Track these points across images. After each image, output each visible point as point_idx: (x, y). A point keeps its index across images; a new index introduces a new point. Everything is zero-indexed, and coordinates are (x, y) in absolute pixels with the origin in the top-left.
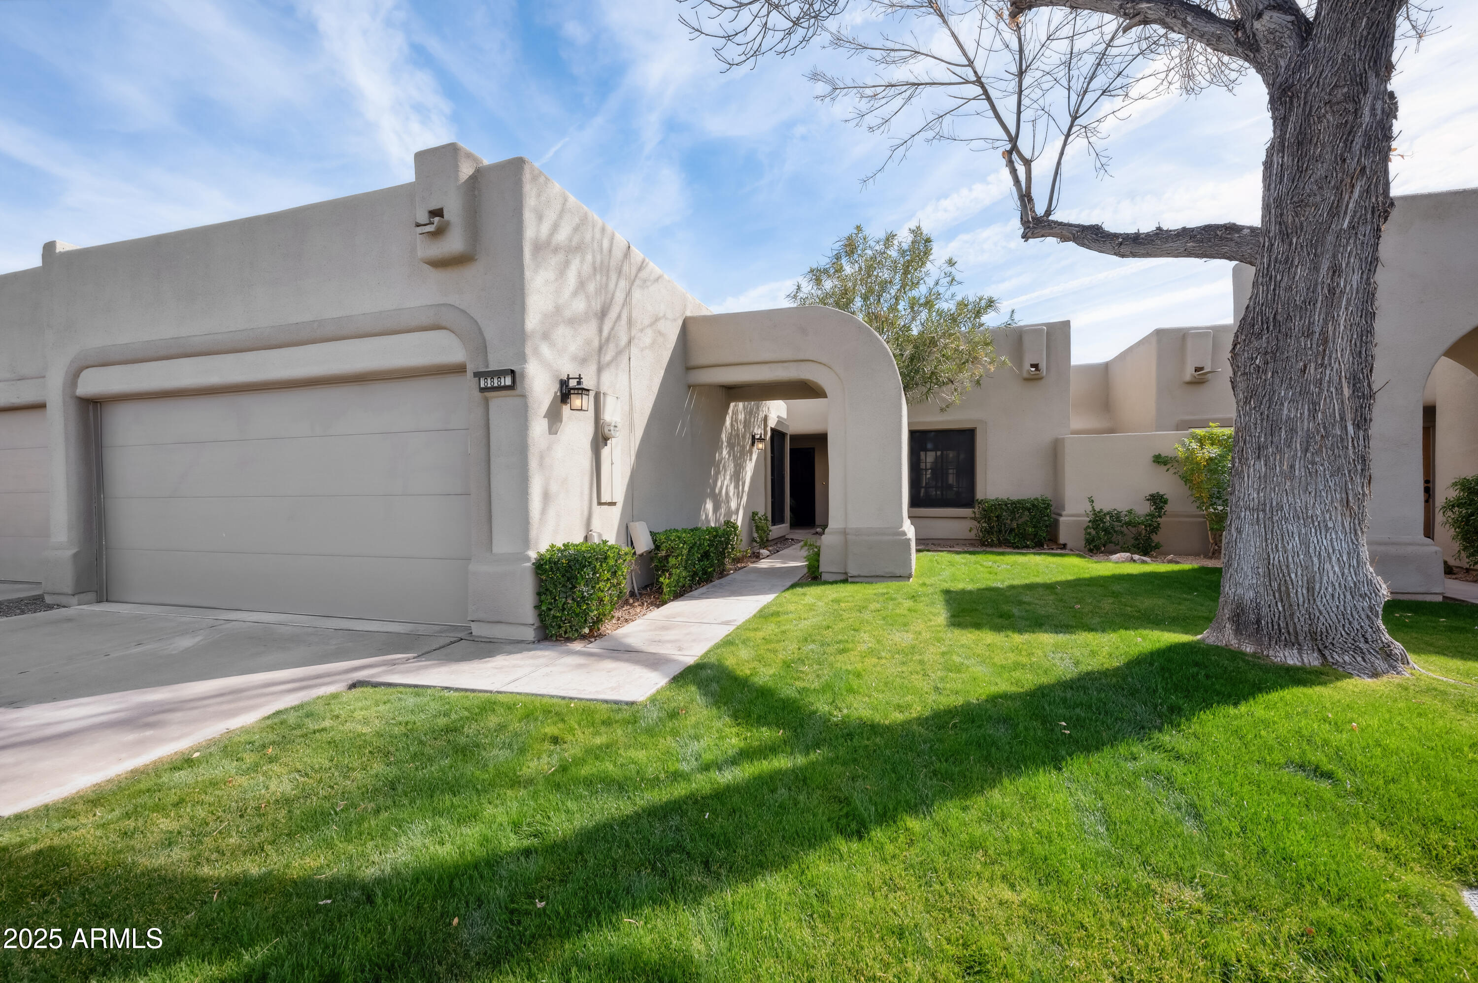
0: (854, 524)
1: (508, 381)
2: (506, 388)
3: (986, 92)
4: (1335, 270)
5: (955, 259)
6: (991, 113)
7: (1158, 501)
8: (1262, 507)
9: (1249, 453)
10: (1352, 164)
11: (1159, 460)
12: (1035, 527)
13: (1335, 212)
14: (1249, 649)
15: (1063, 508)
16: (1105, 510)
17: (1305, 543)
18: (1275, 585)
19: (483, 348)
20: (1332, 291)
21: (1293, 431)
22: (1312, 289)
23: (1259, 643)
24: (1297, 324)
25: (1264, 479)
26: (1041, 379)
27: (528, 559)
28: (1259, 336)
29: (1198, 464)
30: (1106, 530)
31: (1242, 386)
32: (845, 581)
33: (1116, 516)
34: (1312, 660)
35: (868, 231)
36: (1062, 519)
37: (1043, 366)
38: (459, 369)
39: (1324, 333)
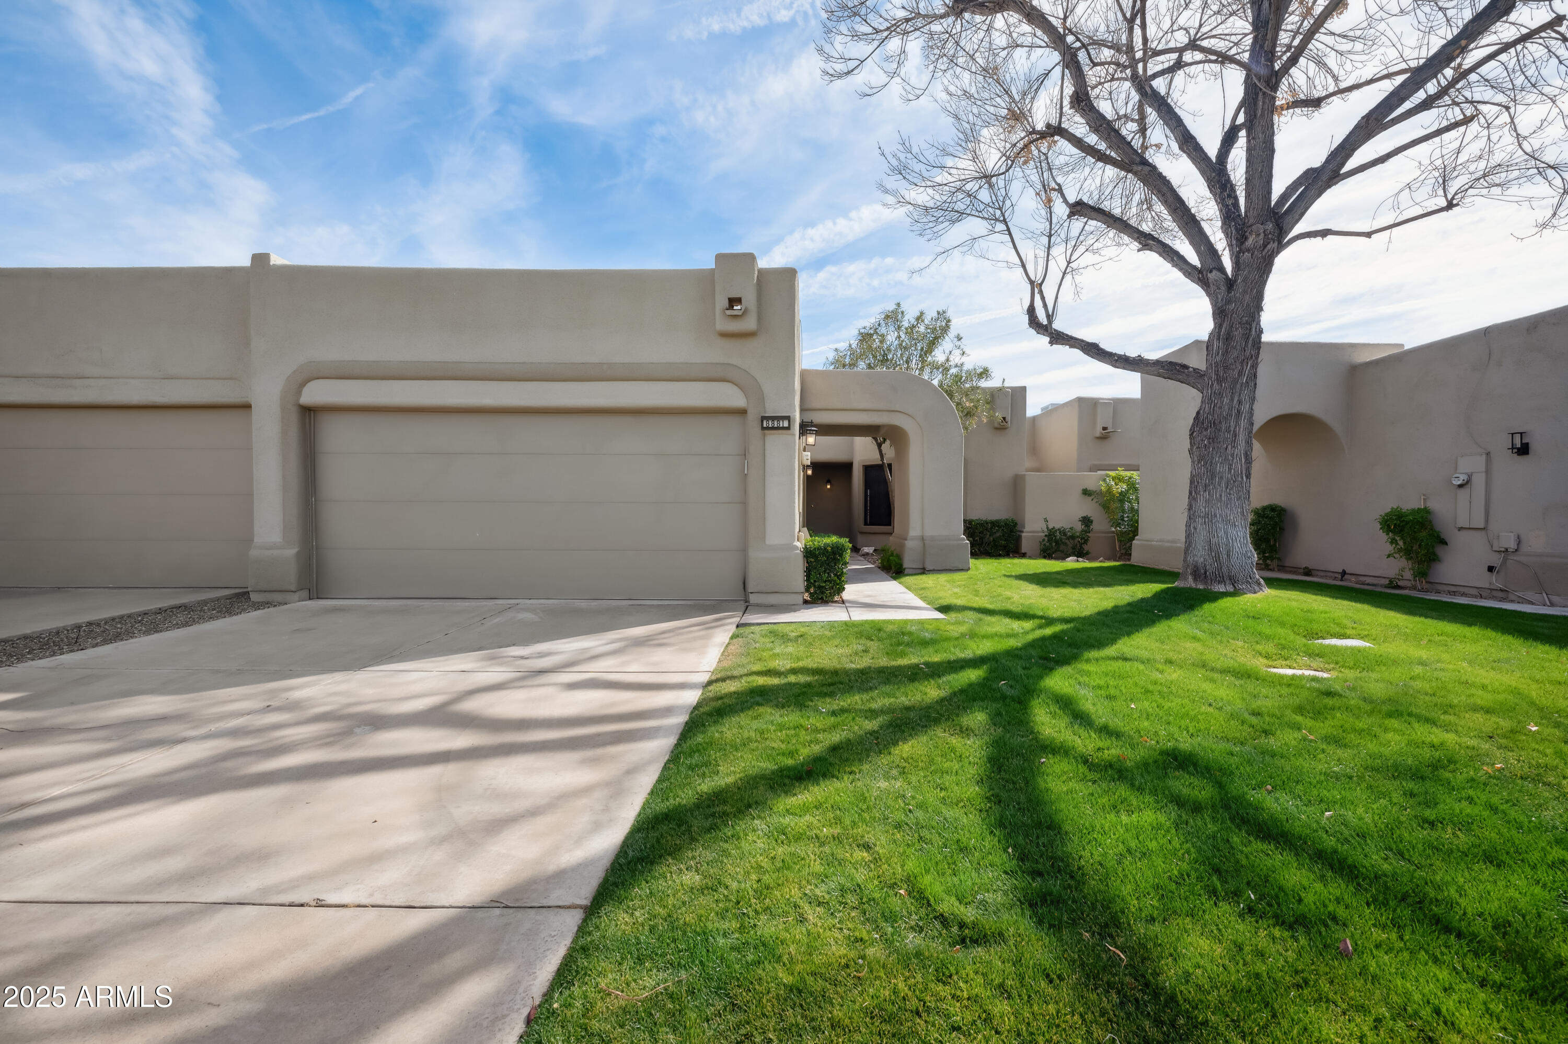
0: (929, 532)
1: (786, 424)
2: (783, 428)
3: (1008, 230)
4: (1240, 402)
5: (962, 335)
6: (1011, 245)
7: (1086, 521)
8: (1207, 515)
9: (1200, 488)
10: (1248, 353)
11: (1086, 492)
12: (1005, 540)
13: (1240, 374)
14: (1201, 587)
15: (1024, 527)
16: (1057, 527)
17: (1226, 533)
18: (1213, 554)
19: (761, 398)
20: (1239, 411)
21: (1221, 478)
22: (1230, 409)
23: (1206, 583)
24: (1223, 426)
25: (1207, 501)
26: (1006, 429)
27: (797, 548)
28: (1206, 429)
29: (1114, 495)
30: (1057, 542)
31: (1196, 453)
32: (923, 573)
33: (1063, 532)
34: (1230, 588)
35: (904, 307)
36: (1023, 534)
37: (1008, 419)
38: (742, 412)
39: (1234, 431)
